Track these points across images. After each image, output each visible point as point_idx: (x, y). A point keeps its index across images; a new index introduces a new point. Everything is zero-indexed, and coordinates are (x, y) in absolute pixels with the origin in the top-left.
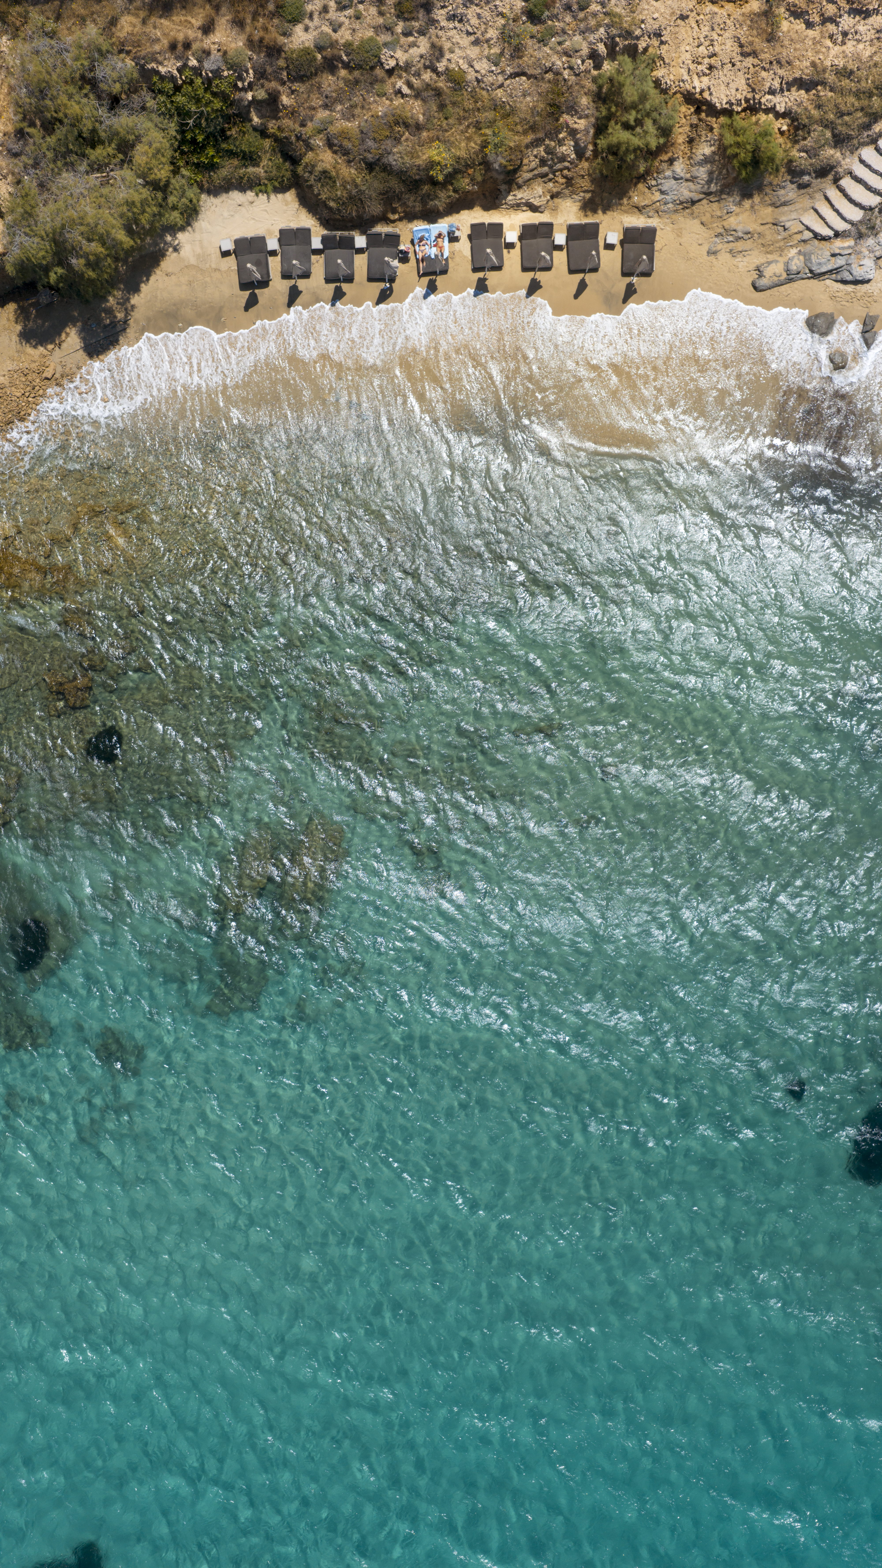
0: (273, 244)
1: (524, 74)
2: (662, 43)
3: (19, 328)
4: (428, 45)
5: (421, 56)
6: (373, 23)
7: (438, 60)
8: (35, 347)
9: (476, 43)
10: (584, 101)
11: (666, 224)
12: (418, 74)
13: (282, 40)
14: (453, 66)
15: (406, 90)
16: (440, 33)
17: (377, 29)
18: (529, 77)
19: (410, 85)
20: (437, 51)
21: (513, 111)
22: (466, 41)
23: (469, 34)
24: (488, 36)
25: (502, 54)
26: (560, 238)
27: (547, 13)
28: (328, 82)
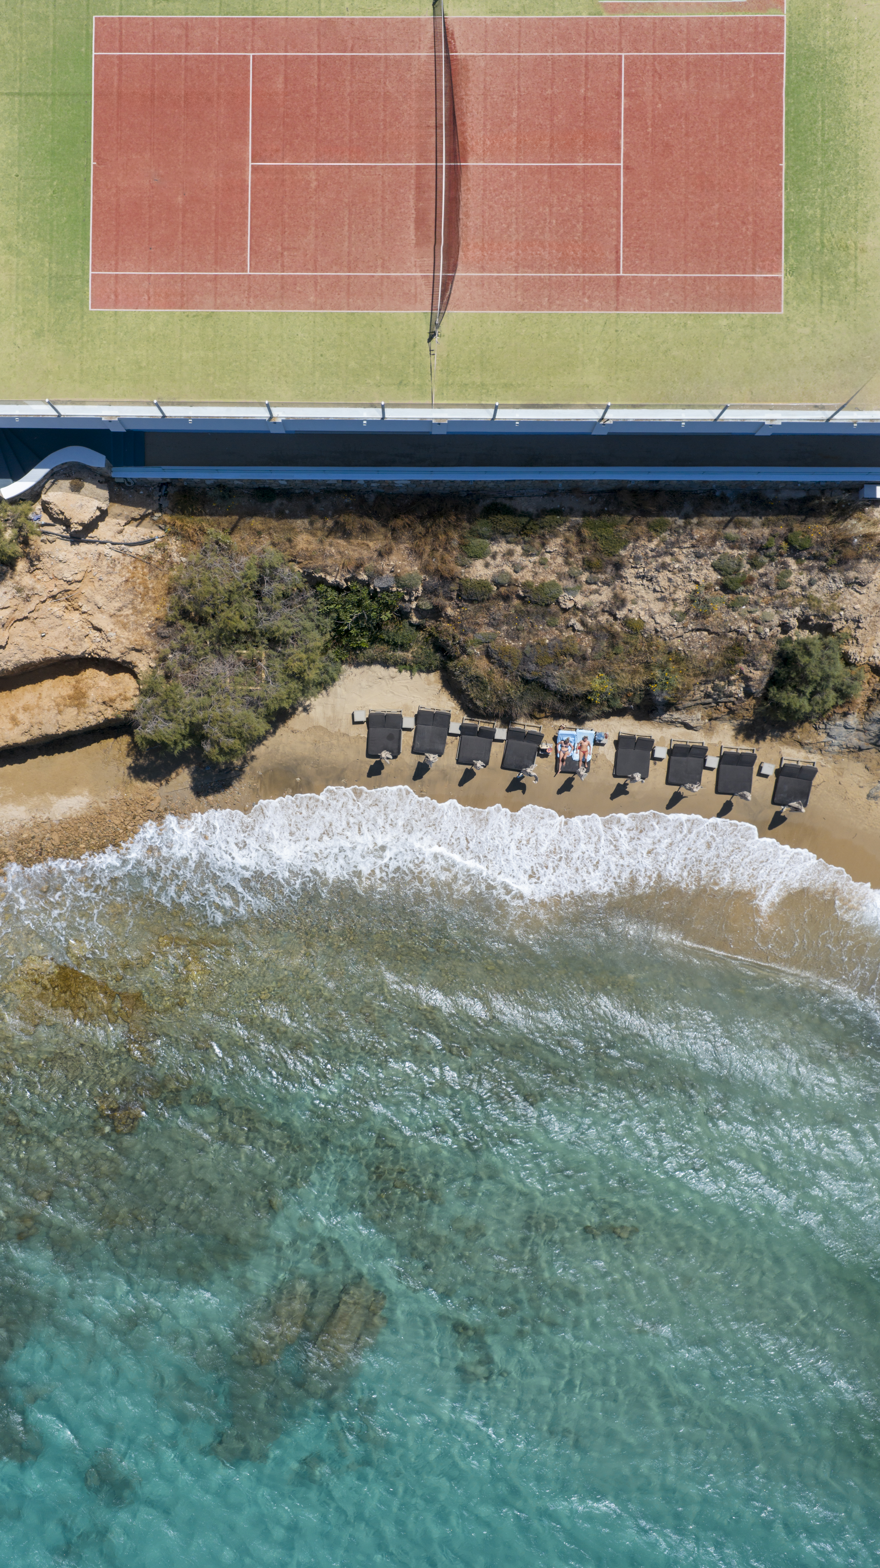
0: (409, 722)
1: (705, 630)
2: (858, 627)
3: (129, 761)
4: (611, 595)
5: (601, 603)
6: (558, 570)
7: (618, 609)
8: (143, 781)
9: (662, 599)
10: (764, 658)
11: (828, 762)
12: (594, 616)
13: (459, 570)
14: (633, 616)
15: (578, 626)
16: (626, 586)
17: (560, 576)
18: (710, 633)
19: (583, 623)
20: (620, 602)
21: (687, 658)
22: (651, 596)
23: (655, 591)
24: (676, 596)
25: (686, 613)
26: (712, 761)
27: (742, 588)
28: (499, 608)
